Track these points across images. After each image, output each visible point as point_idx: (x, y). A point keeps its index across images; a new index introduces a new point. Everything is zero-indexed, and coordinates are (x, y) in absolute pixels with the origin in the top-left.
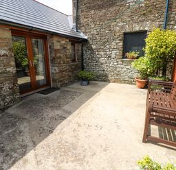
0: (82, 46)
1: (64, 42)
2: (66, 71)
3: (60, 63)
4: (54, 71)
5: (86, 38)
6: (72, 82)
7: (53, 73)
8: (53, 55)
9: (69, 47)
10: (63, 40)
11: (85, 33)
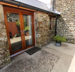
0: (56, 19)
1: (45, 17)
2: (45, 36)
3: (42, 31)
4: (37, 37)
5: (59, 13)
6: (49, 43)
7: (37, 38)
8: (38, 26)
9: (48, 20)
10: (44, 15)
11: (59, 11)
